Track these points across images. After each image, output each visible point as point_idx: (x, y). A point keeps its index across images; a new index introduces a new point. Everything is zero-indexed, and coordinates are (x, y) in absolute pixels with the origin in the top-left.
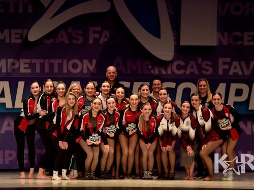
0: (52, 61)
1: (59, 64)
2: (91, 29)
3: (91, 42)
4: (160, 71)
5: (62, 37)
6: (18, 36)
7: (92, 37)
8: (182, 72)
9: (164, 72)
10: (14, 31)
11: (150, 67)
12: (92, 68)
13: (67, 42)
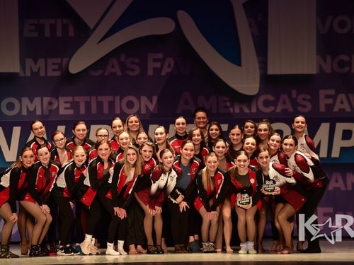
0: (100, 98)
1: (109, 102)
2: (151, 56)
3: (150, 73)
5: (113, 67)
6: (56, 67)
7: (151, 66)
8: (271, 109)
9: (246, 110)
10: (50, 61)
11: (228, 104)
12: (151, 108)
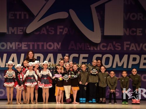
0: (38, 43)
1: (42, 45)
2: (59, 27)
3: (58, 33)
4: (94, 48)
5: (44, 31)
6: (21, 31)
7: (59, 31)
8: (105, 49)
9: (96, 49)
10: (19, 28)
11: (89, 46)
12: (59, 47)
13: (46, 33)
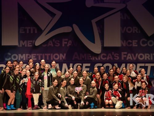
0: (46, 54)
1: (49, 56)
2: (63, 40)
3: (63, 45)
4: (95, 58)
5: (50, 43)
6: (31, 43)
7: (64, 43)
8: (105, 58)
9: (97, 59)
10: (29, 41)
11: (90, 57)
12: (64, 58)
13: (52, 46)
